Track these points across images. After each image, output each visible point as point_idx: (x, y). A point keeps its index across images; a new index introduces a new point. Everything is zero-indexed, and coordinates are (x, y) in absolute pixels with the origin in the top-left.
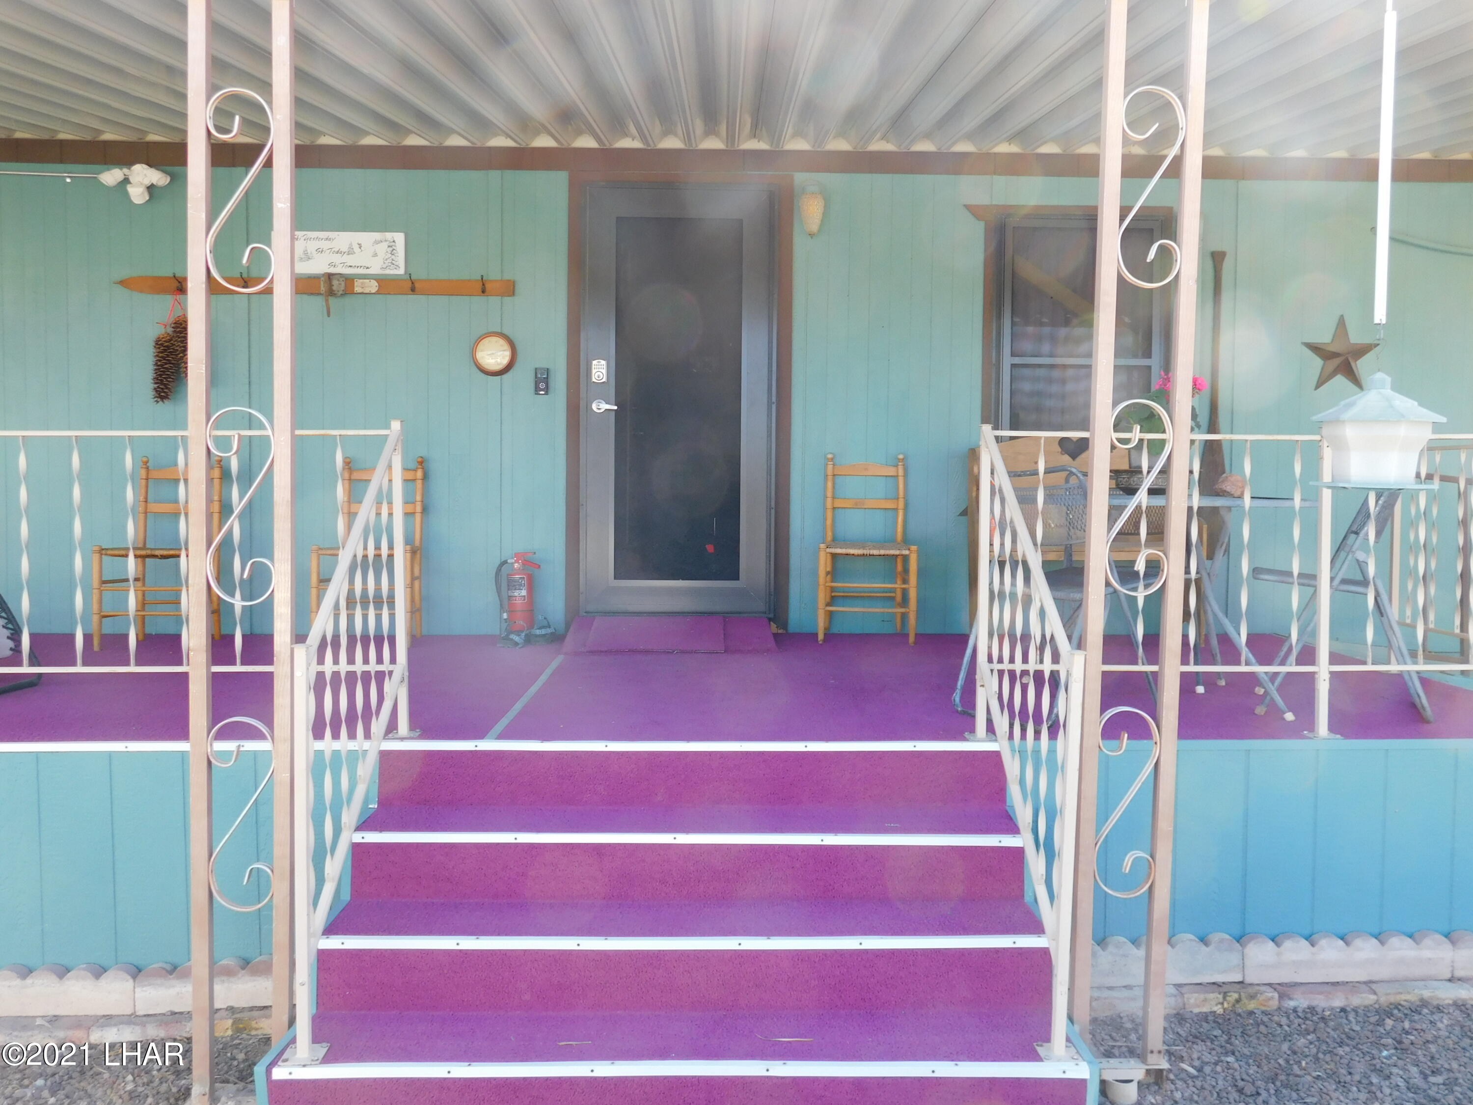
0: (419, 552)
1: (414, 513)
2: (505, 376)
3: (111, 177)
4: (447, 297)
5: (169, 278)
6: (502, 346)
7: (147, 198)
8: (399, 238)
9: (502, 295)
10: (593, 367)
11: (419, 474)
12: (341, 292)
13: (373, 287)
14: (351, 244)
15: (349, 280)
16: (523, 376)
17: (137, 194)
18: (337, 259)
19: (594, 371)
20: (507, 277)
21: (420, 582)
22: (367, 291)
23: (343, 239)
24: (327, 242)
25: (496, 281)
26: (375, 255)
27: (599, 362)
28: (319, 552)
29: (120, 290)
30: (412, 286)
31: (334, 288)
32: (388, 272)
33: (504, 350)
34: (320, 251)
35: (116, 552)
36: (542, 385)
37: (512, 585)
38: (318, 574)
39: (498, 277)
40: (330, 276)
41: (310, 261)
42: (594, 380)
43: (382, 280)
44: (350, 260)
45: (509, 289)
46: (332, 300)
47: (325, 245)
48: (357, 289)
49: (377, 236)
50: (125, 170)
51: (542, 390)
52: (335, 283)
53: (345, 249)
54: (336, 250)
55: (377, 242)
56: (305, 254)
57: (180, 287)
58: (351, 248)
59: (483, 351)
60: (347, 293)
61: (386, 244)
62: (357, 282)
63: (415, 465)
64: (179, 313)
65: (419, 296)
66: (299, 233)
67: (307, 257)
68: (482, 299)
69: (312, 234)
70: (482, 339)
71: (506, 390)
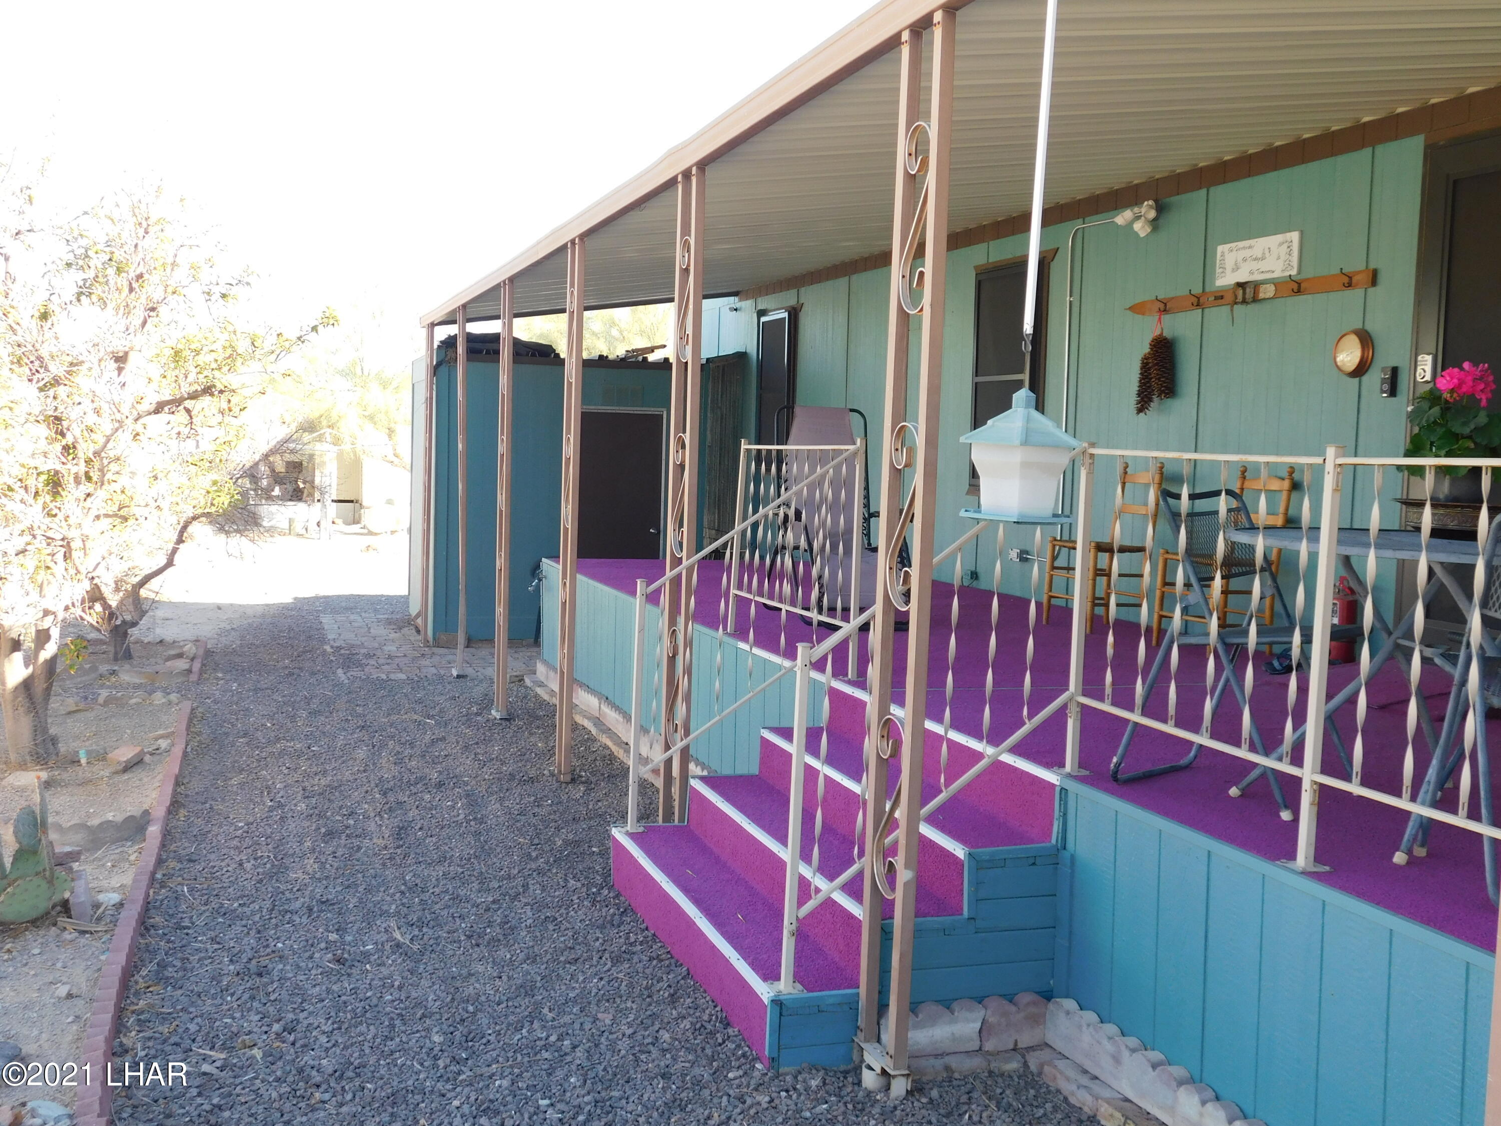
1: (1277, 525)
2: (1365, 378)
3: (1123, 218)
4: (1324, 295)
5: (1156, 300)
6: (1356, 344)
7: (1149, 230)
8: (1295, 236)
9: (1365, 286)
10: (1420, 363)
11: (1287, 484)
12: (1250, 299)
13: (1271, 291)
14: (1264, 250)
15: (1256, 285)
16: (1374, 378)
17: (1141, 228)
18: (1254, 265)
19: (1420, 368)
20: (1372, 266)
22: (1267, 296)
23: (1260, 244)
24: (1250, 250)
25: (1361, 272)
26: (1279, 258)
27: (1424, 357)
29: (1130, 315)
30: (1299, 286)
31: (1247, 296)
32: (1286, 274)
33: (1357, 349)
34: (1245, 260)
36: (1385, 387)
39: (1364, 267)
40: (1242, 285)
41: (1237, 271)
42: (1420, 379)
43: (1279, 283)
44: (1263, 266)
45: (1373, 279)
46: (1241, 309)
47: (1247, 253)
48: (1261, 295)
49: (1279, 238)
50: (1136, 210)
51: (1385, 392)
52: (1247, 290)
53: (1260, 256)
54: (1255, 257)
55: (1281, 244)
56: (1236, 264)
57: (1165, 307)
58: (1264, 253)
59: (1342, 351)
60: (1255, 300)
61: (1286, 245)
62: (1262, 288)
63: (1285, 474)
64: (1158, 333)
65: (1305, 296)
66: (1233, 245)
67: (1236, 268)
68: (1349, 293)
69: (1241, 244)
70: (1341, 338)
71: (1364, 393)
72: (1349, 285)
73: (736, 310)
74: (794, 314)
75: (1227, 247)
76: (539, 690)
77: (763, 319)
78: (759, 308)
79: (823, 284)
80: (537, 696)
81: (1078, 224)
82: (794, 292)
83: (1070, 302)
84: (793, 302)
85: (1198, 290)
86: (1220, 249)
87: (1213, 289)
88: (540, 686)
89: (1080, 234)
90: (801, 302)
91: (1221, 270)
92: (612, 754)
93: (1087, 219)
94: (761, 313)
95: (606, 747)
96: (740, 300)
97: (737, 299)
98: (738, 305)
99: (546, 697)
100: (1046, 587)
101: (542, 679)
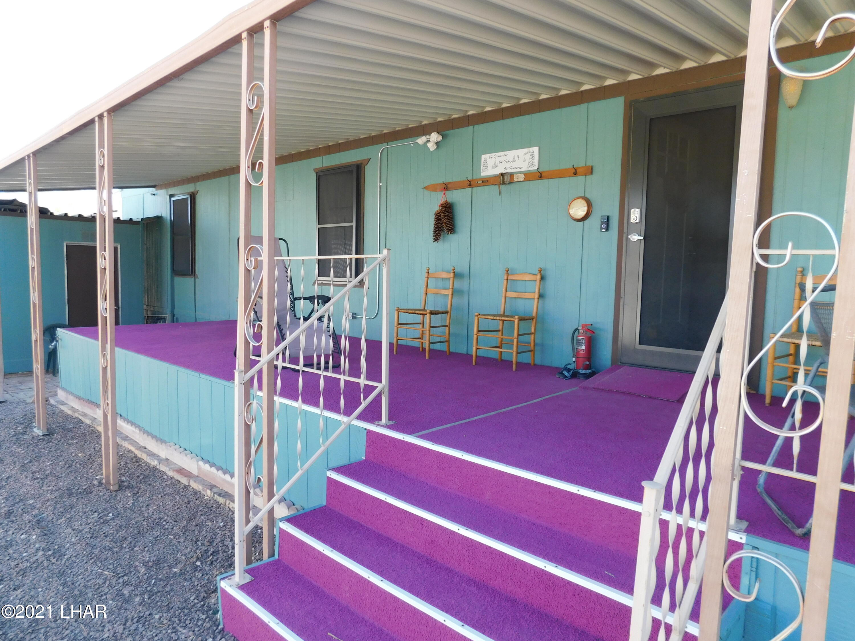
0: (535, 319)
1: (534, 298)
2: (586, 222)
3: (421, 140)
4: (557, 179)
5: (440, 184)
6: (583, 204)
7: (436, 148)
8: (536, 150)
9: (586, 175)
10: (631, 213)
11: (539, 277)
12: (508, 182)
13: (522, 177)
14: (514, 157)
15: (511, 175)
16: (595, 221)
17: (431, 146)
18: (508, 165)
19: (632, 216)
20: (589, 164)
21: (535, 336)
22: (519, 180)
23: (511, 154)
24: (504, 157)
25: (582, 167)
26: (525, 161)
27: (635, 210)
28: (479, 317)
29: (426, 191)
30: (540, 176)
31: (505, 180)
32: (530, 169)
33: (584, 207)
34: (501, 162)
35: (410, 311)
36: (604, 226)
37: (579, 343)
38: (478, 327)
39: (584, 165)
40: (502, 174)
41: (497, 168)
42: (631, 221)
43: (526, 174)
44: (514, 165)
45: (590, 171)
46: (503, 187)
47: (503, 159)
48: (515, 180)
49: (525, 150)
50: (428, 137)
51: (604, 229)
52: (506, 177)
53: (511, 159)
54: (508, 160)
55: (526, 154)
56: (495, 164)
57: (446, 187)
58: (514, 159)
59: (573, 208)
60: (511, 182)
61: (530, 154)
62: (515, 176)
63: (537, 272)
64: (444, 200)
65: (544, 180)
66: (493, 154)
67: (495, 166)
68: (575, 178)
69: (498, 154)
70: (573, 201)
71: (585, 229)
72: (575, 174)
73: (154, 195)
74: (193, 196)
75: (488, 156)
76: (62, 408)
77: (173, 199)
78: (170, 193)
79: (211, 181)
80: (62, 412)
81: (384, 146)
82: (192, 185)
83: (380, 185)
84: (192, 190)
85: (470, 178)
86: (483, 157)
87: (478, 177)
88: (62, 404)
89: (385, 151)
90: (197, 189)
91: (485, 167)
92: (136, 456)
93: (389, 143)
94: (171, 196)
95: (130, 451)
96: (157, 190)
97: (154, 189)
98: (155, 193)
99: (69, 412)
100: (395, 334)
101: (63, 399)
